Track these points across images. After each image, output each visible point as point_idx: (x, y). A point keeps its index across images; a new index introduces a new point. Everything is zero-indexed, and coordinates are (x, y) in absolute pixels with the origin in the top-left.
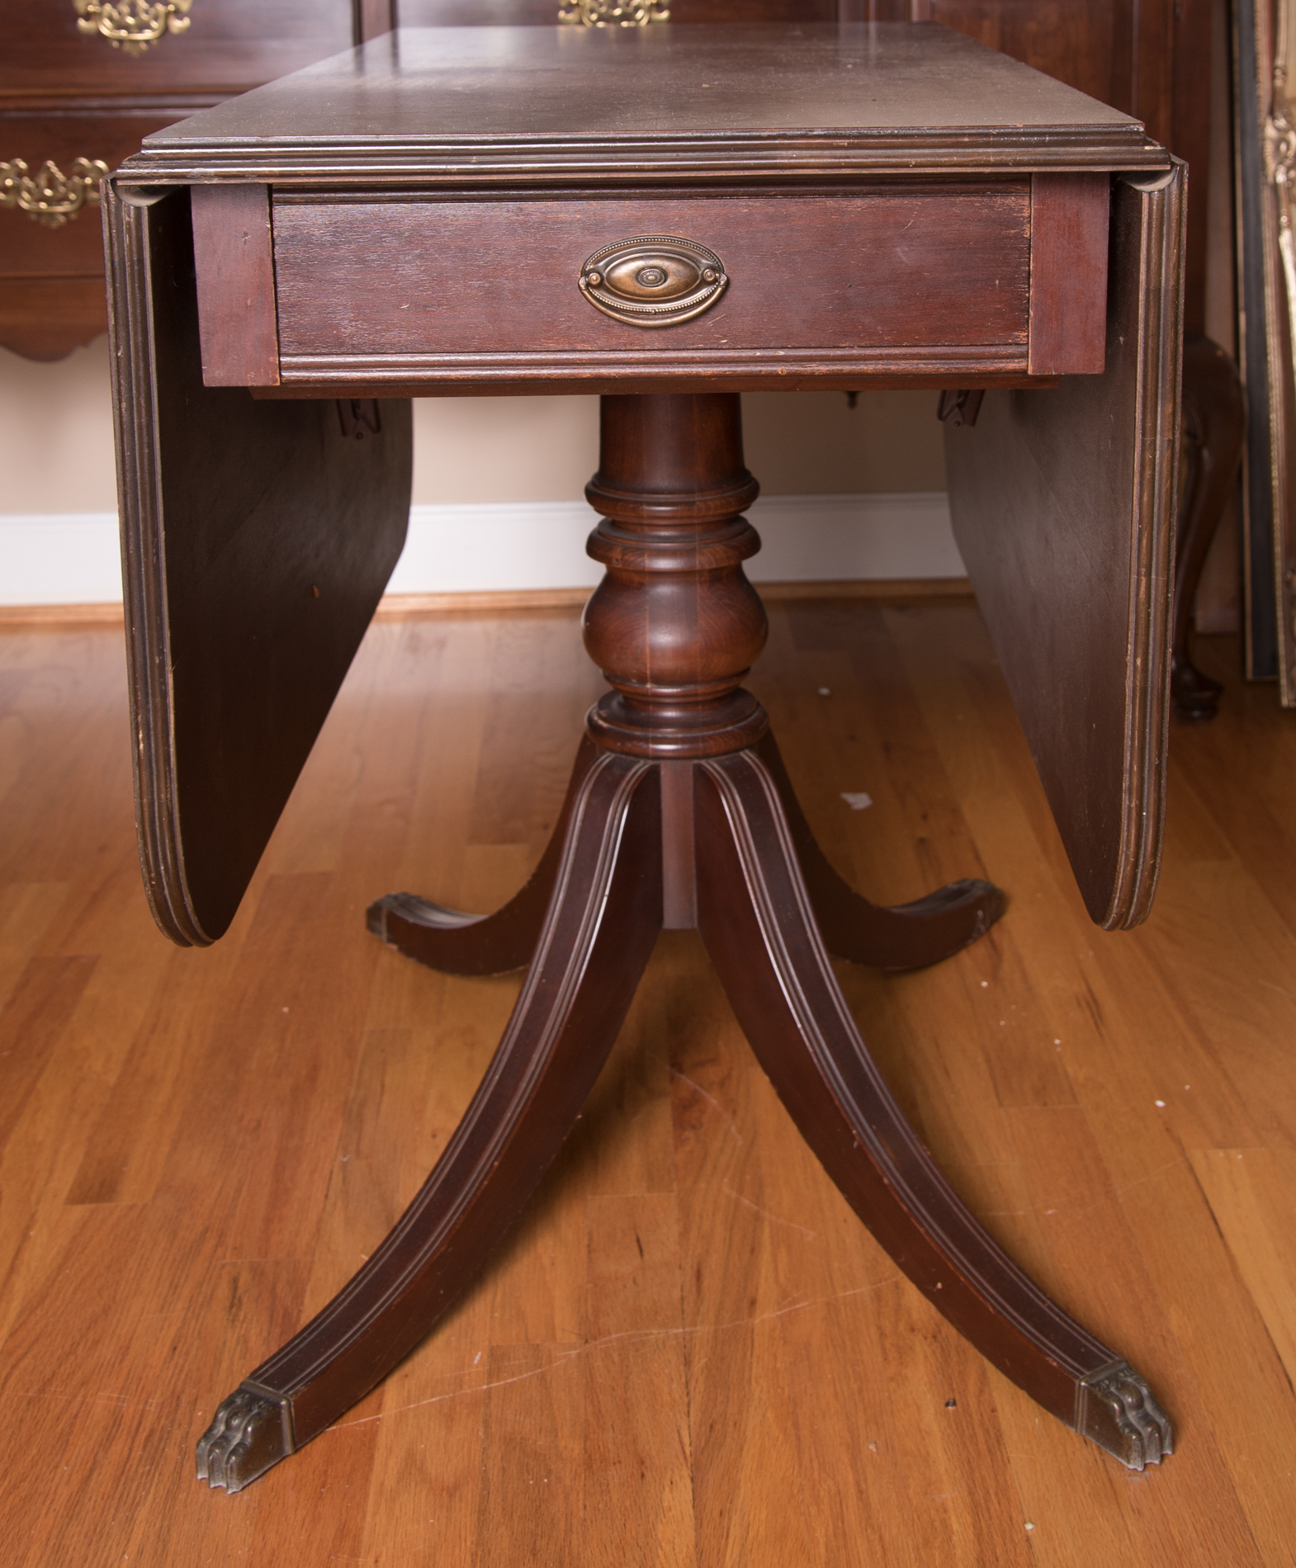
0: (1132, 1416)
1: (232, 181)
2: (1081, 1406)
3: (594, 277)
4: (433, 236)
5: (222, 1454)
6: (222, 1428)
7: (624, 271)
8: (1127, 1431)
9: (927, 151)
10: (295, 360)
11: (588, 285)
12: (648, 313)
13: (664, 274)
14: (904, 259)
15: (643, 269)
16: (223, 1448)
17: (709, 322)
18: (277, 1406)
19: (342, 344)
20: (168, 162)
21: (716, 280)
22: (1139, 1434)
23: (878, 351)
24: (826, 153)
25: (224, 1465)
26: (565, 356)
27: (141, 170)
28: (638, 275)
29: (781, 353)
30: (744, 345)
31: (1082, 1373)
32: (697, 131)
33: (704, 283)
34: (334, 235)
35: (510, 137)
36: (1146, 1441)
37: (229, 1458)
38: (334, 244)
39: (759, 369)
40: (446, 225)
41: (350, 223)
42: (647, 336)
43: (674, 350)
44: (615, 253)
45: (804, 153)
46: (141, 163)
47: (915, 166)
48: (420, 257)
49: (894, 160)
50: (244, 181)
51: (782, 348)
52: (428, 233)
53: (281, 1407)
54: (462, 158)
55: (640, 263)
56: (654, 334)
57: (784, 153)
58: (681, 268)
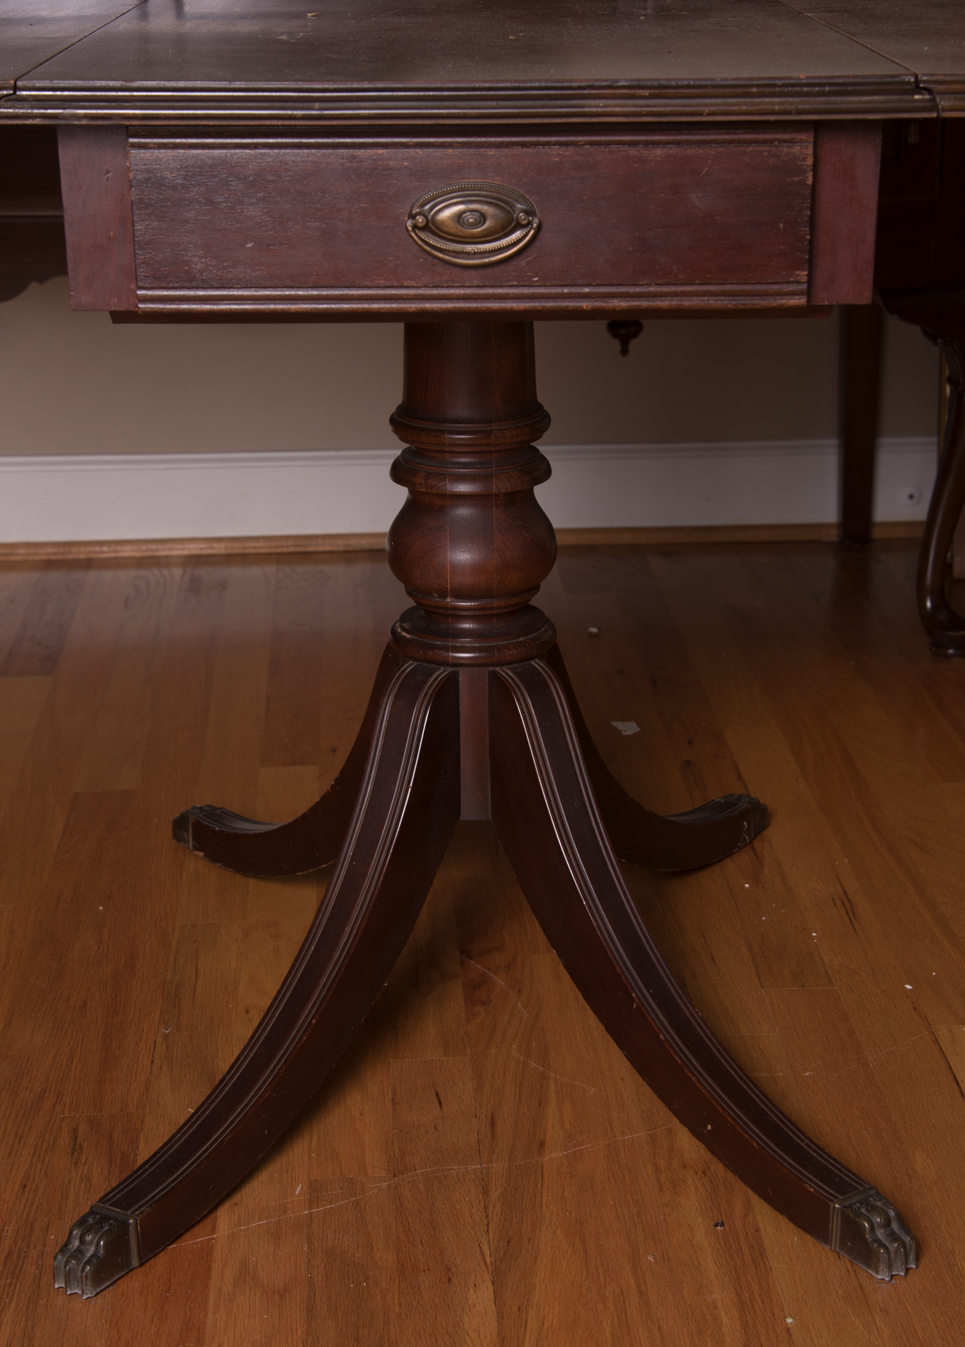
0: (880, 1233)
1: (100, 122)
2: (835, 1226)
3: (420, 219)
4: (274, 181)
5: (78, 1264)
6: (77, 1243)
7: (447, 213)
8: (875, 1245)
9: (719, 101)
10: (150, 292)
11: (415, 227)
12: (468, 253)
13: (483, 217)
14: (699, 204)
15: (464, 212)
16: (78, 1260)
17: (522, 262)
18: (126, 1224)
19: (193, 279)
20: (40, 103)
21: (529, 223)
22: (886, 1248)
23: (673, 289)
24: (630, 102)
25: (79, 1274)
26: (393, 292)
27: (17, 111)
28: (459, 217)
29: (587, 290)
30: (554, 283)
31: (836, 1198)
32: (515, 81)
33: (519, 226)
34: (185, 179)
35: (349, 86)
36: (892, 1256)
37: (84, 1267)
38: (184, 187)
39: (565, 304)
40: (287, 170)
41: (199, 167)
42: (467, 274)
43: (491, 287)
44: (444, 197)
45: (610, 102)
46: (16, 104)
47: (708, 115)
48: (264, 199)
49: (690, 109)
50: (110, 122)
51: (587, 285)
52: (270, 177)
53: (128, 1224)
54: (306, 105)
55: (461, 207)
56: (474, 273)
57: (592, 102)
58: (498, 212)
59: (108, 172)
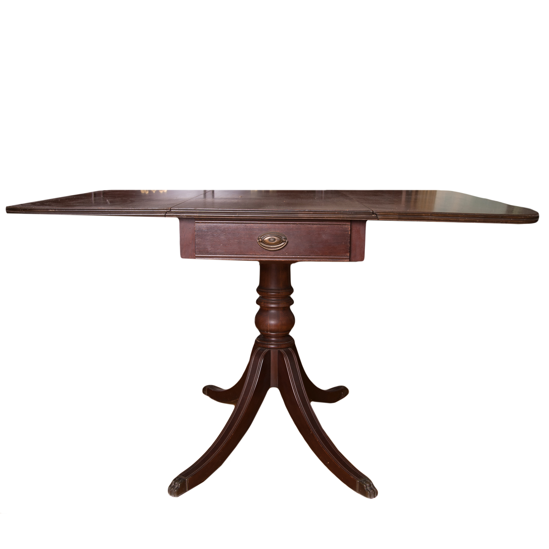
0: (368, 488)
1: (189, 217)
2: (358, 486)
3: (260, 240)
4: (227, 231)
5: (173, 489)
6: (173, 484)
7: (266, 239)
8: (367, 491)
9: (329, 215)
10: (198, 255)
11: (259, 241)
12: (271, 248)
13: (275, 240)
14: (324, 238)
15: (271, 238)
16: (173, 488)
17: (284, 250)
18: (185, 480)
19: (208, 252)
20: (176, 213)
21: (285, 241)
22: (369, 492)
23: (318, 257)
24: (308, 215)
25: (174, 492)
26: (254, 256)
28: (269, 239)
29: (298, 257)
30: (291, 255)
31: (358, 479)
32: (282, 210)
33: (283, 242)
34: (207, 230)
35: (245, 210)
36: (371, 493)
37: (175, 490)
38: (207, 232)
39: (294, 260)
40: (230, 228)
41: (211, 227)
42: (271, 252)
43: (276, 255)
44: (265, 235)
45: (304, 215)
46: (171, 213)
47: (326, 218)
48: (225, 235)
49: (322, 216)
50: (191, 217)
51: (299, 256)
52: (227, 230)
53: (186, 480)
54: (235, 214)
55: (270, 237)
56: (272, 252)
57: (300, 214)
58: (278, 238)
59: (190, 228)
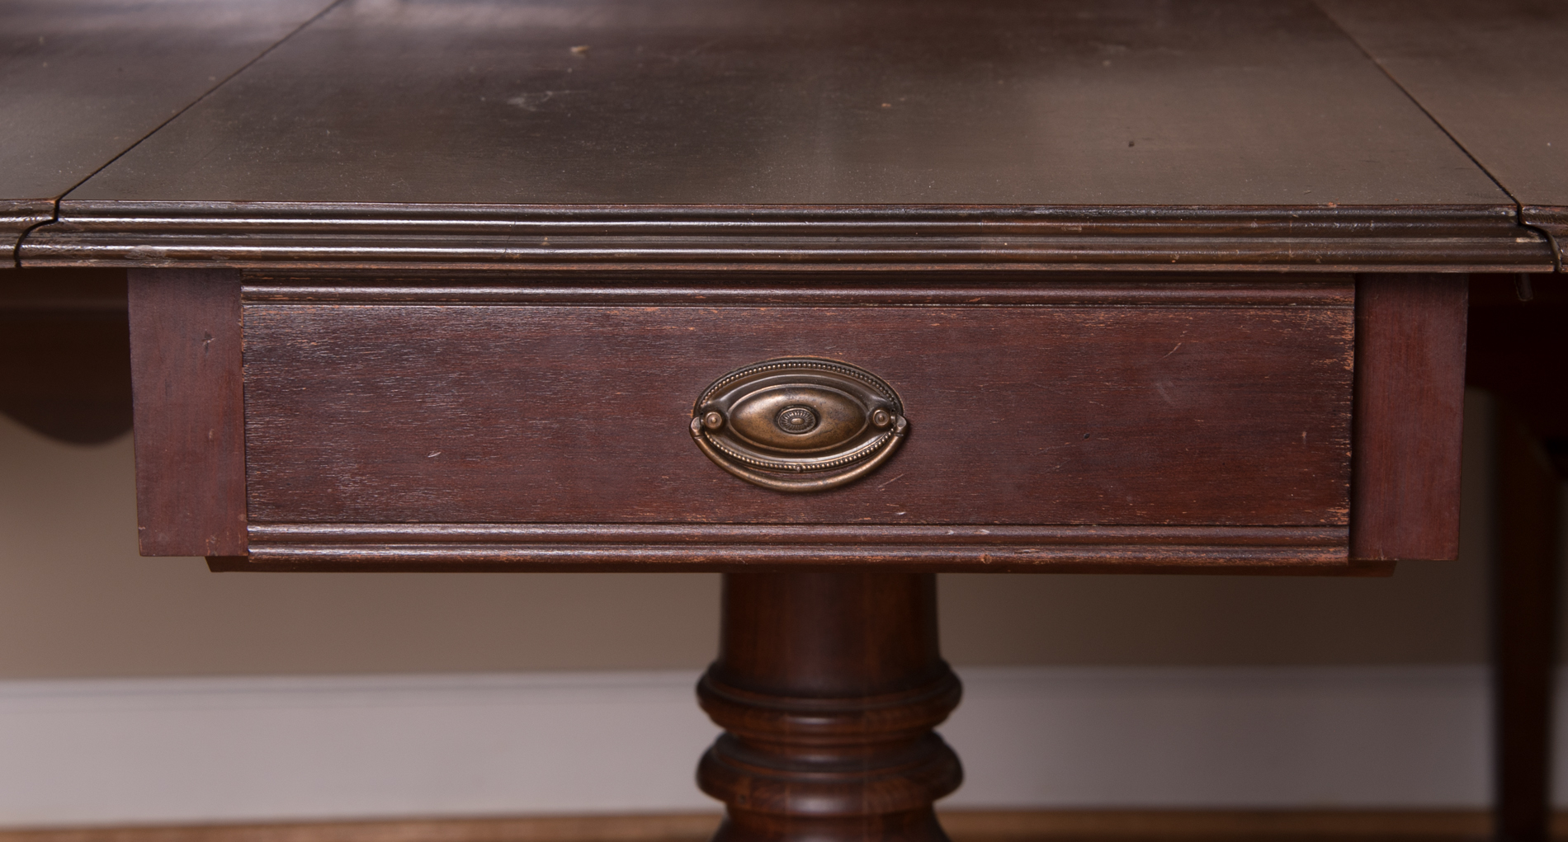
1: (193, 265)
3: (713, 417)
4: (478, 354)
7: (757, 409)
9: (1197, 240)
11: (704, 429)
12: (791, 471)
13: (816, 415)
14: (1167, 398)
15: (784, 407)
17: (879, 486)
19: (340, 508)
20: (97, 235)
21: (891, 425)
23: (1127, 532)
24: (1052, 240)
26: (668, 530)
27: (58, 247)
28: (776, 414)
29: (985, 532)
30: (930, 519)
32: (867, 206)
33: (873, 429)
34: (331, 350)
35: (597, 210)
38: (330, 363)
39: (951, 554)
40: (499, 338)
41: (356, 332)
42: (788, 503)
43: (828, 524)
44: (749, 383)
45: (1020, 240)
46: (58, 236)
47: (1179, 262)
48: (458, 383)
49: (1150, 252)
50: (209, 265)
51: (986, 524)
52: (470, 348)
54: (528, 239)
55: (780, 399)
56: (800, 502)
57: (991, 240)
58: (840, 407)
59: (208, 336)
